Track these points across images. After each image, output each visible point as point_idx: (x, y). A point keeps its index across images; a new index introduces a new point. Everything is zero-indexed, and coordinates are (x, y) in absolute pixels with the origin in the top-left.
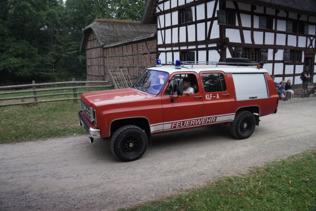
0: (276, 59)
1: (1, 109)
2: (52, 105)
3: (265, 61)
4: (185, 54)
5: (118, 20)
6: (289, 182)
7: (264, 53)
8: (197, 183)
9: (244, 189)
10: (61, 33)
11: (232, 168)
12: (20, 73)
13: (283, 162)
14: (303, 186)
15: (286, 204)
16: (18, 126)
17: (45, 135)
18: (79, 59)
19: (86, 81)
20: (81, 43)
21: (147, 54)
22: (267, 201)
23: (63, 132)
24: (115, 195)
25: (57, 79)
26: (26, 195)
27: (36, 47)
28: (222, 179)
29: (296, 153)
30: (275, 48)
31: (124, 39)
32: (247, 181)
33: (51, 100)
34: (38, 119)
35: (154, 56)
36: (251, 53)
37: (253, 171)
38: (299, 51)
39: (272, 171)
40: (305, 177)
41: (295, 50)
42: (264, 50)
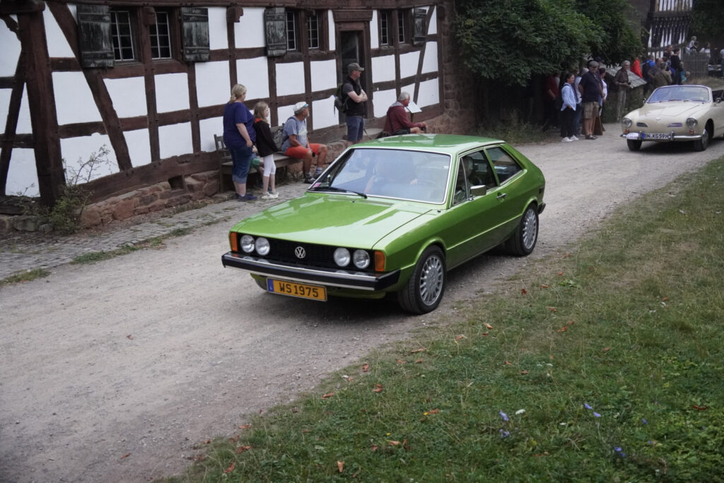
0: (238, 45)
3: (200, 54)
6: (337, 466)
7: (193, 24)
11: (124, 467)
13: (308, 402)
14: (384, 469)
29: (345, 363)
30: (233, 3)
36: (146, 26)
37: (205, 460)
38: (316, 10)
39: (274, 440)
40: (385, 437)
41: (303, 7)
42: (194, 11)
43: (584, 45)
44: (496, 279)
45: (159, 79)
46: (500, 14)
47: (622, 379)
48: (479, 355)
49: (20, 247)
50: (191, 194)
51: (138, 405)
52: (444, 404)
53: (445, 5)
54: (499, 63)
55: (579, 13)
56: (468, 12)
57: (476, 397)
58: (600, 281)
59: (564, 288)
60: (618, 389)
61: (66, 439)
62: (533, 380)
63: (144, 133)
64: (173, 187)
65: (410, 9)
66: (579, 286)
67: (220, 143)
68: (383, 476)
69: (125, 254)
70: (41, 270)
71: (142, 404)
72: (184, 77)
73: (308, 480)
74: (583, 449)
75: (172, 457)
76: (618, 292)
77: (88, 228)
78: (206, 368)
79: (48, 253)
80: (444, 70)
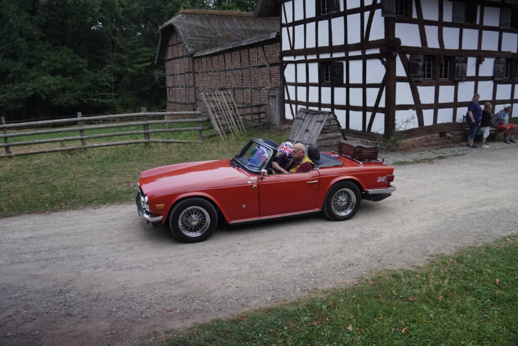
0: (480, 74)
1: (29, 158)
2: (110, 152)
3: (462, 77)
4: (327, 66)
5: (217, 12)
6: (496, 281)
7: (460, 64)
8: (341, 280)
9: (420, 292)
10: (125, 34)
11: (400, 256)
12: (60, 100)
13: (488, 248)
15: (489, 317)
16: (55, 186)
17: (97, 199)
18: (154, 76)
19: (165, 111)
20: (157, 50)
21: (265, 66)
22: (457, 312)
23: (126, 195)
24: (206, 297)
25: (119, 108)
26: (65, 296)
27: (84, 58)
28: (383, 274)
29: (509, 233)
30: (480, 56)
31: (228, 42)
32: (424, 279)
33: (108, 143)
34: (86, 174)
35: (276, 69)
36: (439, 64)
37: (434, 262)
42: (461, 59)
45: (441, 88)
50: (448, 141)
51: (410, 231)
61: (379, 238)
63: (432, 111)
64: (441, 136)
67: (465, 119)
69: (415, 164)
72: (452, 88)
75: (421, 257)
77: (401, 150)
78: (443, 221)
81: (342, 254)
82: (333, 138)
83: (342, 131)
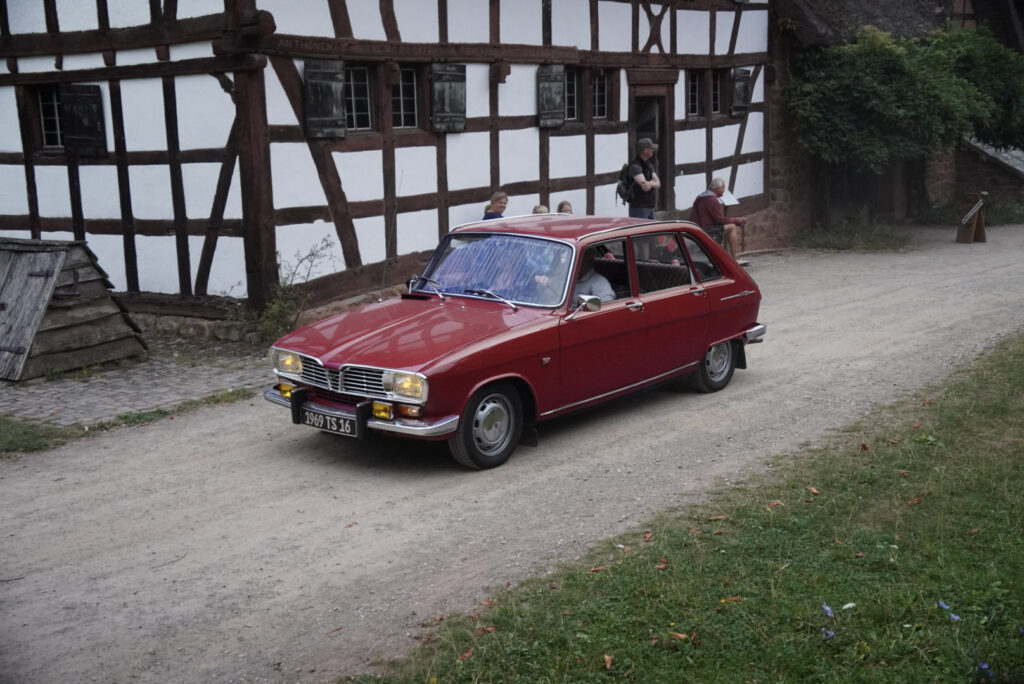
0: (503, 112)
3: (454, 122)
4: (47, 98)
6: (603, 661)
7: (447, 85)
11: (335, 643)
13: (571, 577)
14: (665, 669)
29: (621, 529)
30: (498, 59)
36: (387, 86)
37: (435, 641)
38: (604, 69)
39: (523, 622)
40: (668, 628)
41: (588, 65)
42: (448, 68)
43: (964, 121)
44: (827, 430)
45: (401, 154)
46: (849, 78)
47: (994, 572)
48: (799, 528)
49: (221, 360)
51: (355, 567)
52: (748, 589)
53: (776, 65)
54: (847, 142)
55: (959, 77)
56: (807, 74)
57: (792, 584)
58: (971, 439)
59: (921, 445)
60: (988, 585)
61: (266, 603)
62: (871, 565)
63: (378, 222)
65: (730, 69)
66: (940, 444)
68: (663, 678)
70: (244, 390)
71: (360, 565)
73: (566, 676)
74: (935, 662)
75: (395, 634)
76: (995, 455)
78: (443, 524)
79: (255, 368)
80: (771, 150)
81: (160, 668)
82: (89, 323)
83: (117, 299)
